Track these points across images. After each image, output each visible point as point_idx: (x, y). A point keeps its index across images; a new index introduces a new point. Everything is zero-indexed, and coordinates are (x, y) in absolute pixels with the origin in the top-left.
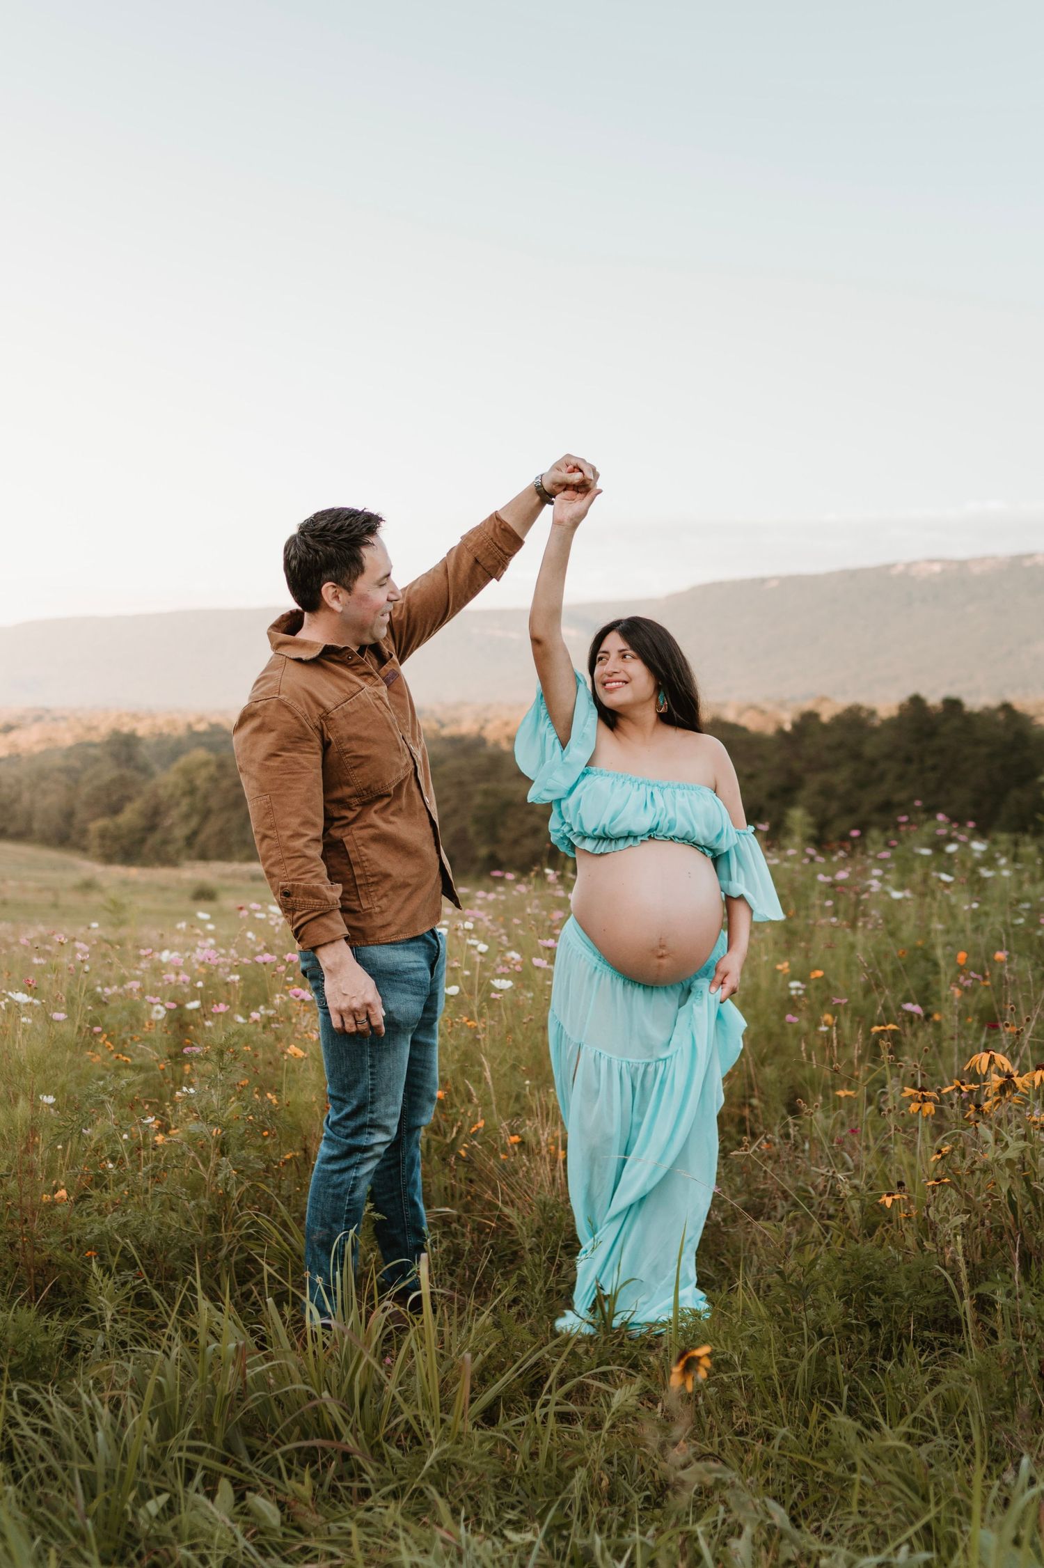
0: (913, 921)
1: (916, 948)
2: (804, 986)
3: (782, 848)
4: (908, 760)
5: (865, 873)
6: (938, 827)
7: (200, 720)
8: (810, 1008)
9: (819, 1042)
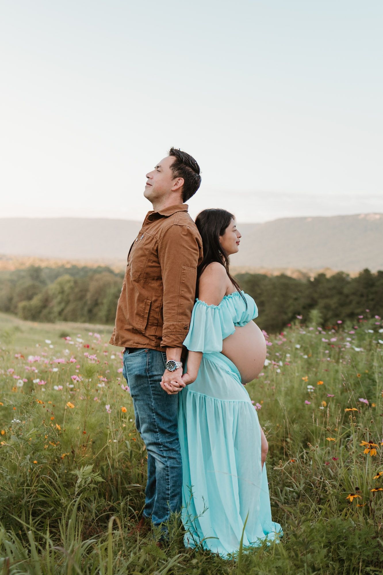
0: (364, 362)
1: (365, 374)
2: (314, 388)
3: (307, 327)
4: (362, 296)
5: (343, 339)
6: (376, 321)
7: (68, 263)
8: (316, 398)
9: (320, 414)
